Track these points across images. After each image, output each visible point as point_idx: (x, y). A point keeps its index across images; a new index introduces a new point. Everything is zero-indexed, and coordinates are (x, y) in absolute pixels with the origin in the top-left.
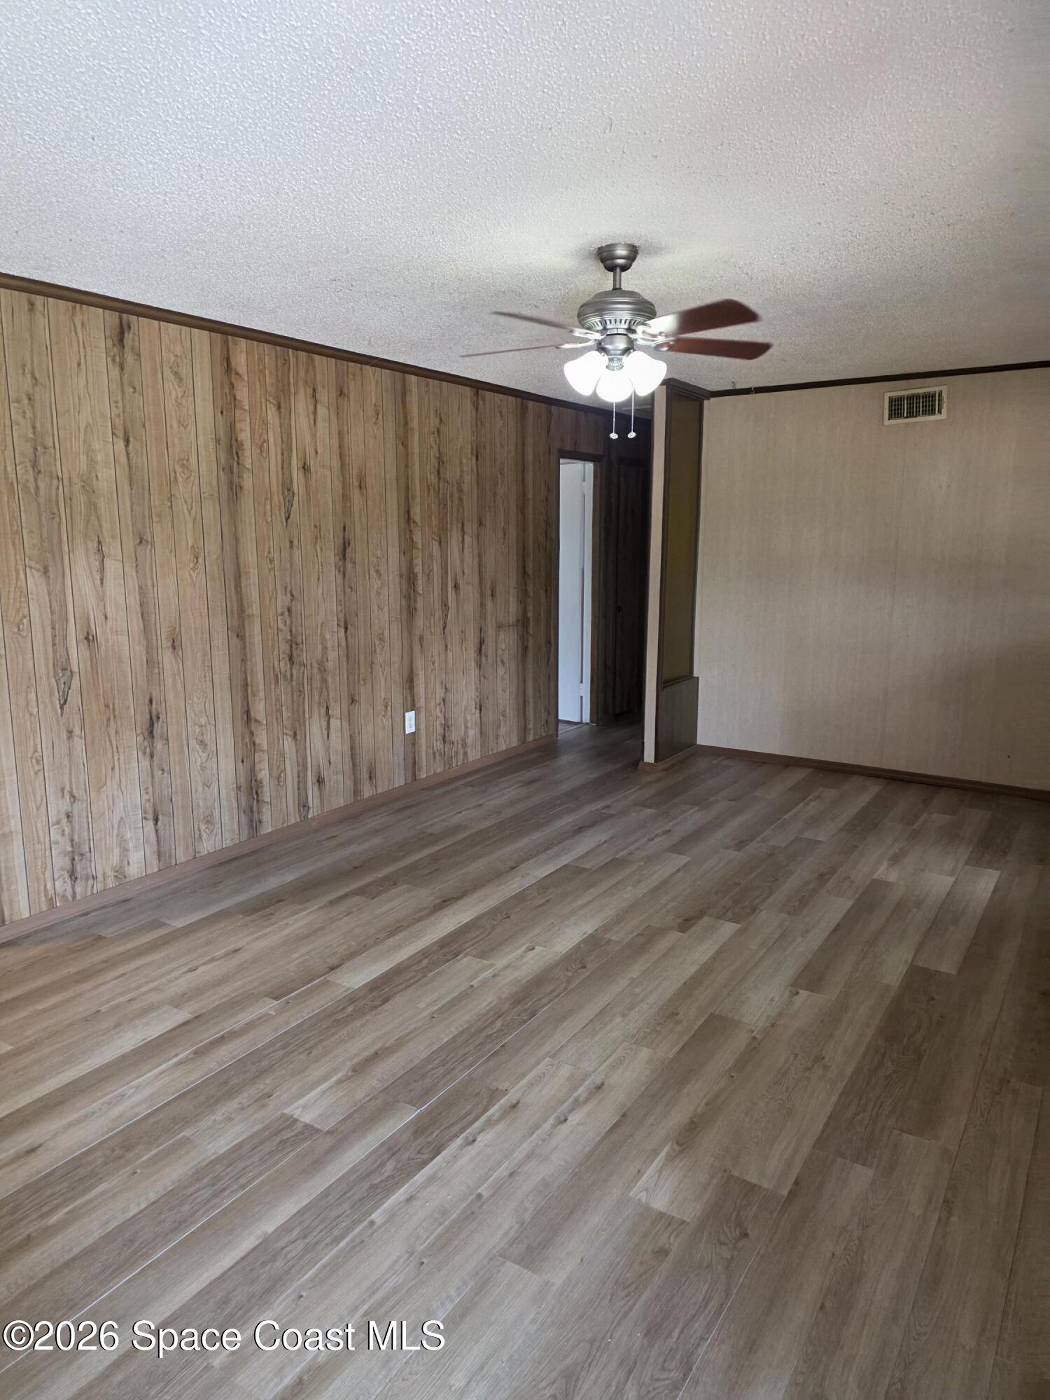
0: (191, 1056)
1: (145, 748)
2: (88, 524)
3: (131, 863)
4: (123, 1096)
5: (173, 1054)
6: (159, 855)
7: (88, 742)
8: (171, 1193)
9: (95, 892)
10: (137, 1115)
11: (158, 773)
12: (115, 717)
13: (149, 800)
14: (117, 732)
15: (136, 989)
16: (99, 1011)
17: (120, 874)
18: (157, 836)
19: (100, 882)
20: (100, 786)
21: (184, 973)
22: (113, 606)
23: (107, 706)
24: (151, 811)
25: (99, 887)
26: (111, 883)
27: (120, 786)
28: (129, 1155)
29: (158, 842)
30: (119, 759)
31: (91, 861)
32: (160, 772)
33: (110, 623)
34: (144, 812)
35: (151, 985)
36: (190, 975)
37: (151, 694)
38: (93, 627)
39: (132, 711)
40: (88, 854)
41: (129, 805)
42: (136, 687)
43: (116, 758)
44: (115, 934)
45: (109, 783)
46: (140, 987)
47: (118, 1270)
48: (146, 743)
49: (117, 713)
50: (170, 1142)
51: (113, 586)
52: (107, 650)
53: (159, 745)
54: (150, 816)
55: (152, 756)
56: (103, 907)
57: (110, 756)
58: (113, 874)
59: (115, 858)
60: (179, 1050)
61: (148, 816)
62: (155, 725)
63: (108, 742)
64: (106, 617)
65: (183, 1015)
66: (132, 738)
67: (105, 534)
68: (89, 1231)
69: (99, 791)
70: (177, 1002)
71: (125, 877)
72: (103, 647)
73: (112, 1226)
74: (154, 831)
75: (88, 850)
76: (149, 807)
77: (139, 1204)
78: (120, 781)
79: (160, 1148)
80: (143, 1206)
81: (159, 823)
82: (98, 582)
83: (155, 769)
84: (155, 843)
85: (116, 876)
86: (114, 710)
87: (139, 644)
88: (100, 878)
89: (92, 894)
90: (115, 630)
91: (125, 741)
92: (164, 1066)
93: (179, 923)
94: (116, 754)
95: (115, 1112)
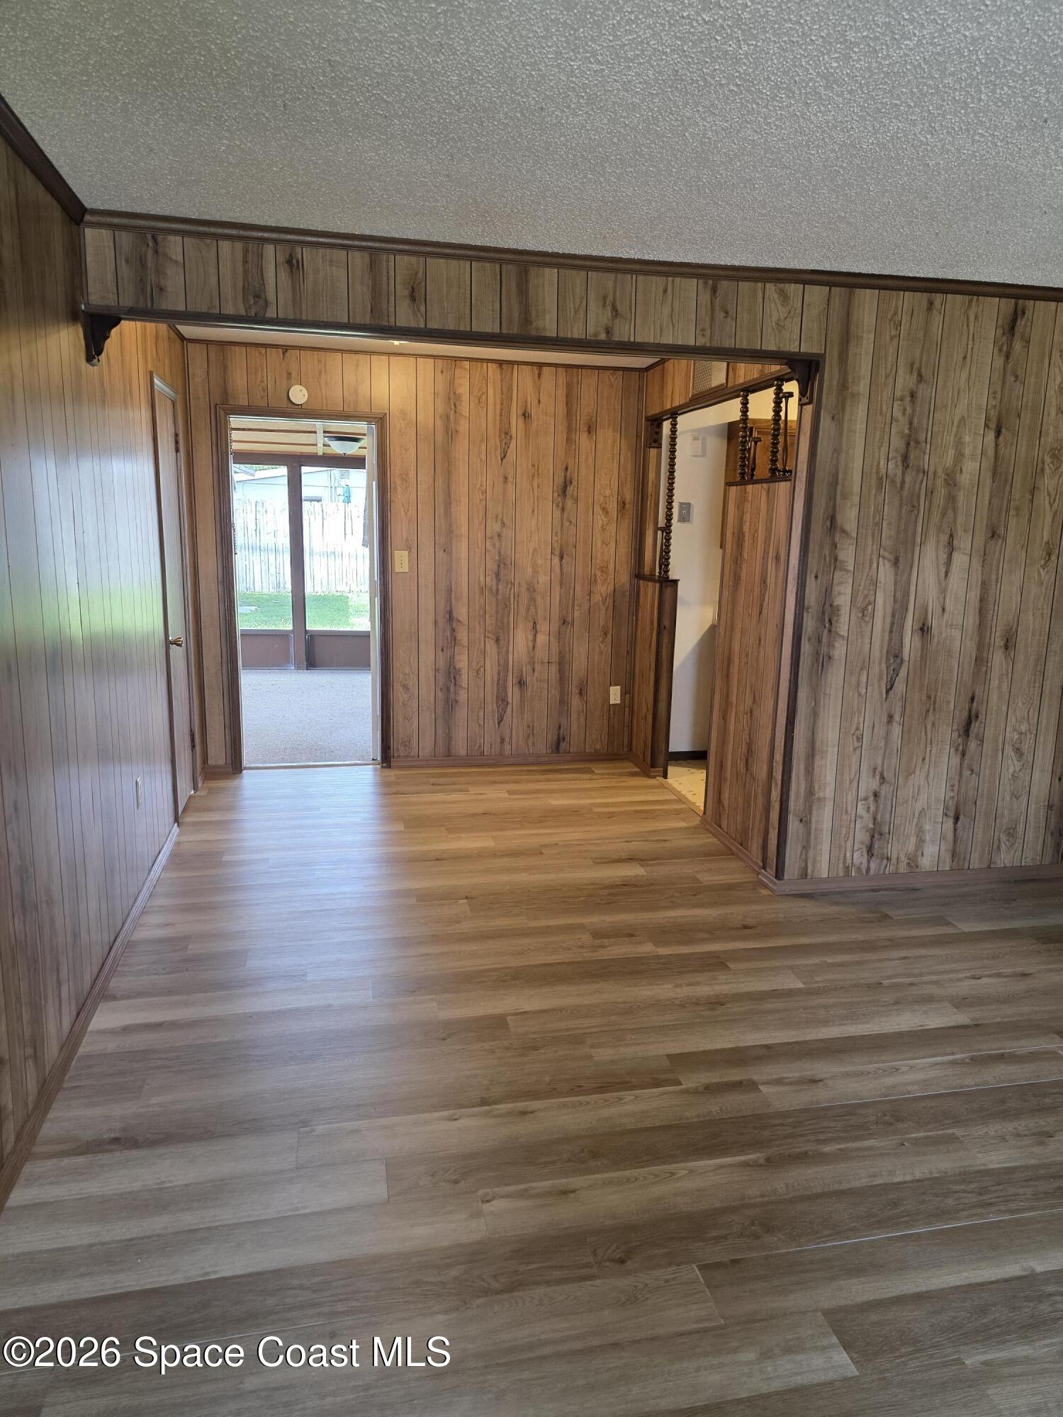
0: (967, 1060)
1: (959, 745)
2: (943, 517)
3: (925, 853)
4: (897, 1070)
5: (949, 1050)
6: (954, 854)
7: (905, 729)
8: (935, 1180)
9: (887, 872)
10: (909, 1093)
11: (967, 773)
12: (934, 708)
13: (953, 798)
14: (933, 725)
15: (915, 976)
16: (881, 983)
17: (913, 861)
18: (955, 836)
19: (893, 865)
20: (910, 773)
21: (966, 978)
22: (952, 599)
23: (929, 697)
24: (953, 808)
25: (891, 869)
26: (903, 868)
27: (927, 776)
28: (900, 1126)
29: (955, 841)
30: (931, 751)
31: (888, 843)
32: (969, 772)
33: (946, 615)
34: (946, 808)
35: (934, 978)
36: (973, 982)
37: (974, 692)
38: (930, 615)
39: (952, 703)
40: (887, 835)
41: (933, 798)
42: (961, 683)
43: (928, 750)
44: (902, 918)
45: (917, 772)
46: (921, 975)
47: (881, 1224)
48: (960, 740)
49: (937, 706)
50: (941, 1132)
51: (956, 581)
52: (938, 642)
53: (973, 745)
54: (951, 814)
55: (963, 755)
56: (893, 889)
57: (922, 746)
58: (906, 861)
59: (911, 846)
60: (955, 1050)
61: (949, 813)
62: (973, 725)
63: (923, 733)
64: (944, 610)
65: (961, 1018)
66: (947, 733)
67: (959, 527)
68: (859, 1174)
69: (907, 777)
70: (960, 1003)
71: (917, 867)
72: (936, 640)
73: (878, 1181)
74: (952, 830)
75: (887, 831)
76: (952, 804)
77: (904, 1174)
78: (929, 772)
79: (929, 1134)
80: (908, 1178)
81: (959, 823)
82: (943, 575)
83: (965, 769)
84: (952, 843)
85: (908, 863)
86: (935, 703)
87: (972, 639)
88: (894, 861)
89: (884, 874)
90: (950, 623)
91: (940, 734)
92: (939, 1059)
93: (966, 927)
94: (929, 746)
95: (889, 1081)
